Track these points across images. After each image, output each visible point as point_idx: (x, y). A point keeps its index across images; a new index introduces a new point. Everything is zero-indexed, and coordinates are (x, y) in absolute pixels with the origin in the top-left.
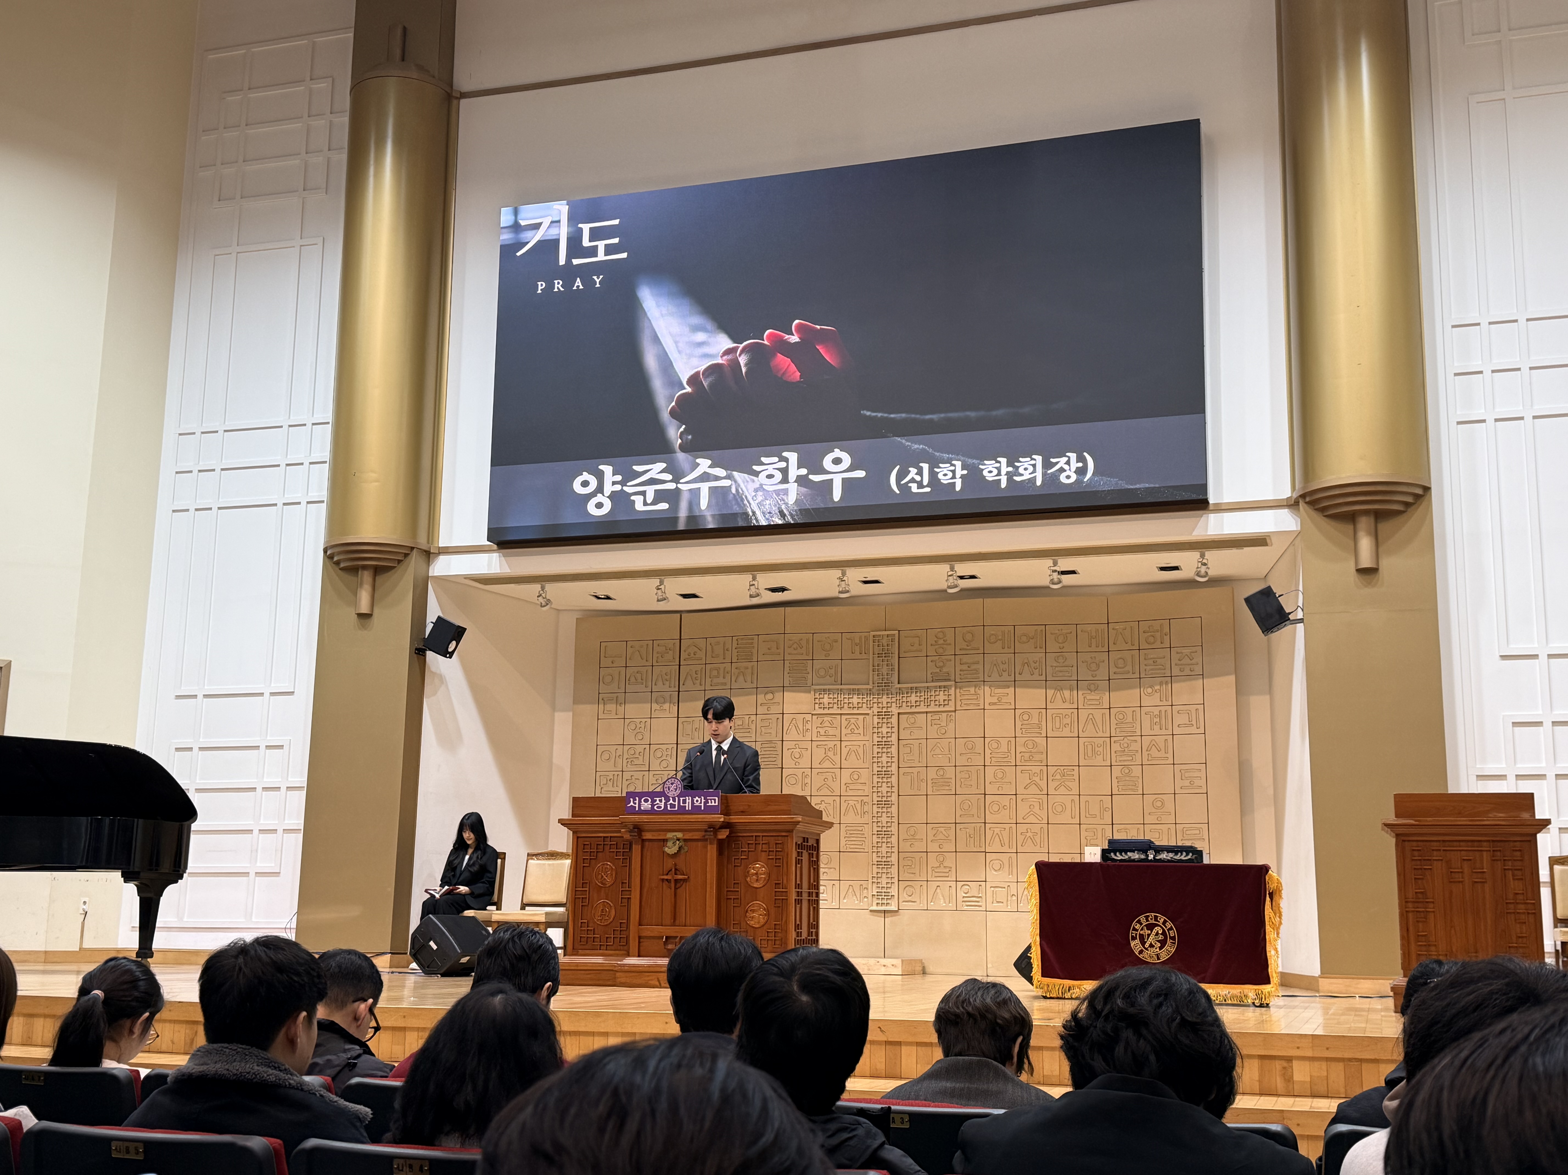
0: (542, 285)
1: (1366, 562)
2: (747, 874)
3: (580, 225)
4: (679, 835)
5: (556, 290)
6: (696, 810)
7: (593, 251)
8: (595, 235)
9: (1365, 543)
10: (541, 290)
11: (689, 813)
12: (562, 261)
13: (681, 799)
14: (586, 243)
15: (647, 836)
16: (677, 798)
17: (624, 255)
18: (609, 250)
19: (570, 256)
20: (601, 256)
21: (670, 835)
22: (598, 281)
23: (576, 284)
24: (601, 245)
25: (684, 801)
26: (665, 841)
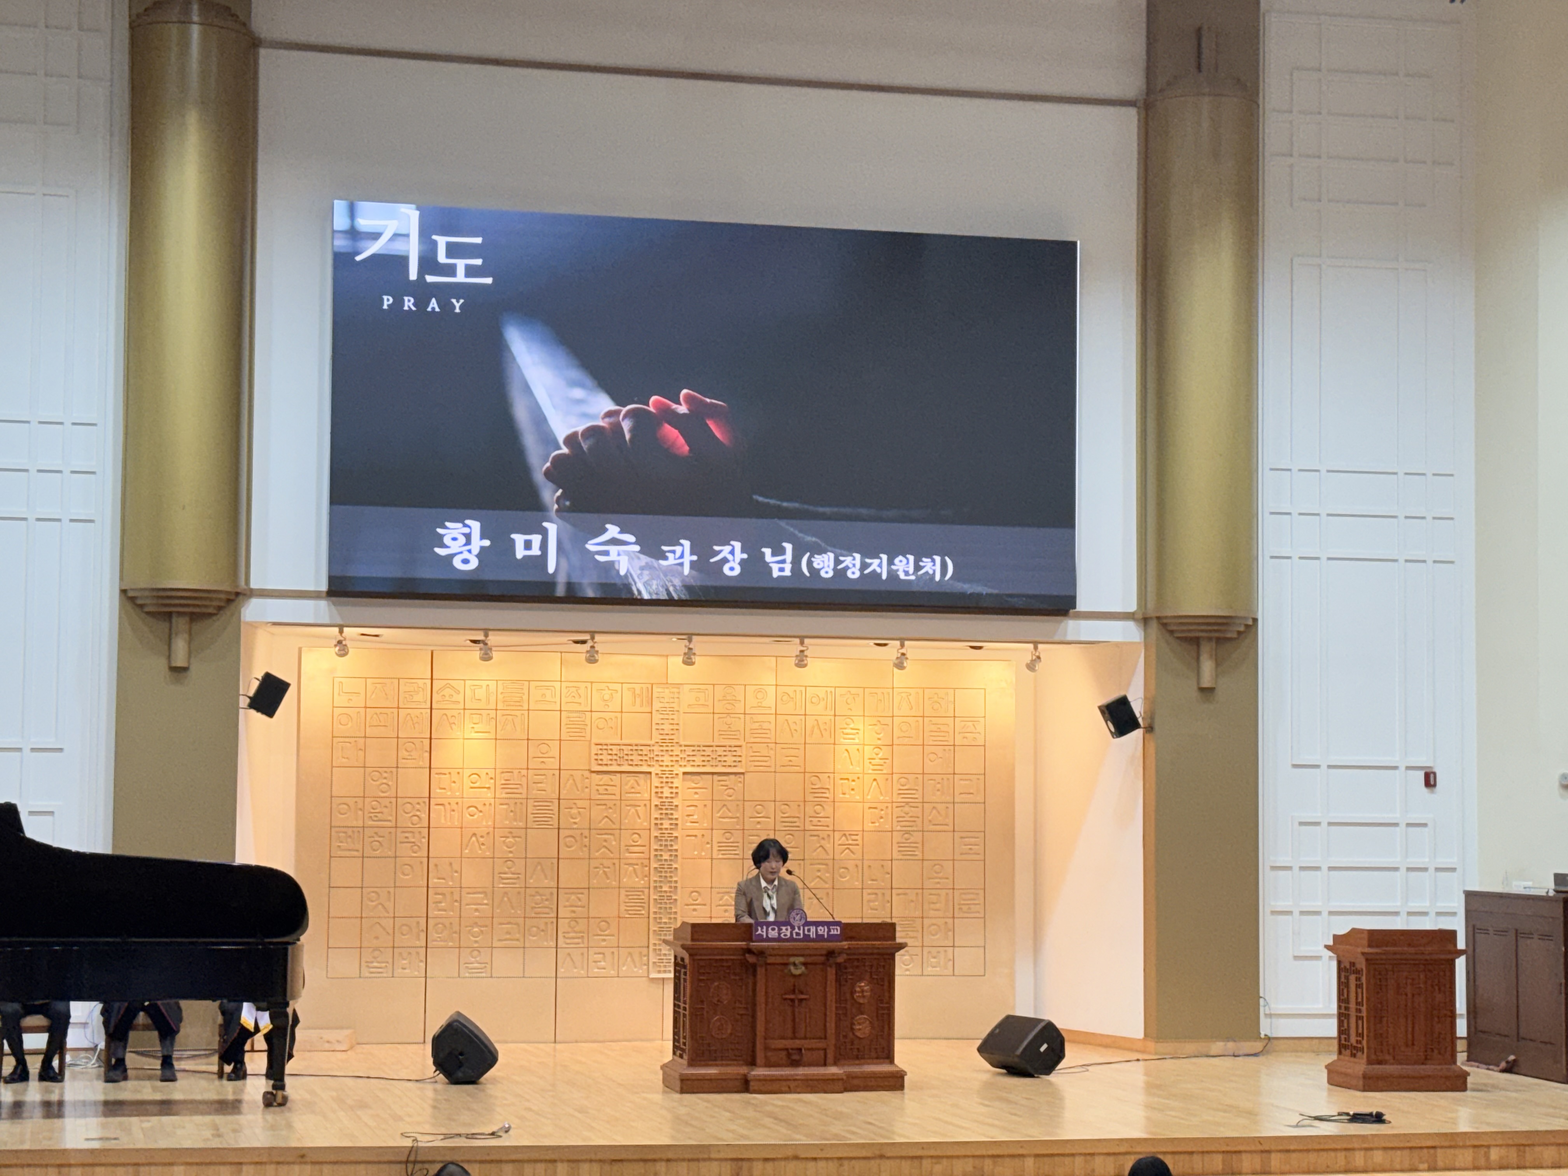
0: (388, 300)
1: (1206, 682)
2: (853, 992)
3: (434, 237)
4: (802, 959)
5: (406, 308)
6: (820, 938)
7: (450, 270)
8: (453, 250)
9: (1207, 666)
10: (388, 305)
11: (813, 940)
12: (413, 275)
13: (806, 928)
14: (442, 258)
15: (771, 960)
16: (802, 928)
17: (489, 281)
18: (471, 271)
19: (422, 271)
20: (461, 277)
21: (792, 959)
22: (457, 305)
23: (431, 306)
24: (461, 264)
25: (809, 930)
26: (786, 964)
